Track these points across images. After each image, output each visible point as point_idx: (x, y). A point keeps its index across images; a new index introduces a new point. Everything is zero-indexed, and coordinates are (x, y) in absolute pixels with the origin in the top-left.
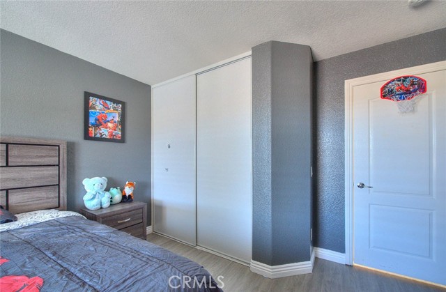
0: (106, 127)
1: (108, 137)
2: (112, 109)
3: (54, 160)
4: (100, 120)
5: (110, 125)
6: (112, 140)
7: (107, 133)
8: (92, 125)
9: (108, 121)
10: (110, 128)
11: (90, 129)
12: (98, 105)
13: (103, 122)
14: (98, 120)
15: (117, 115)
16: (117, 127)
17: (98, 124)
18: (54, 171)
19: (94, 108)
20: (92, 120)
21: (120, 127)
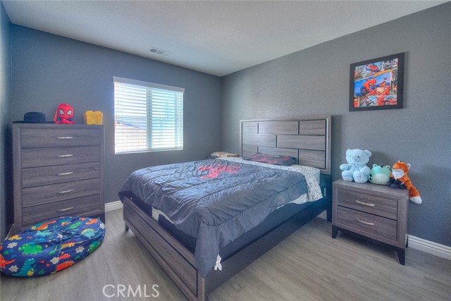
0: (375, 94)
1: (377, 105)
2: (383, 70)
3: (322, 131)
4: (368, 88)
5: (380, 90)
6: (383, 107)
7: (375, 100)
8: (358, 95)
9: (378, 86)
10: (379, 93)
11: (356, 100)
12: (364, 72)
13: (369, 89)
14: (365, 88)
15: (391, 74)
16: (390, 89)
17: (365, 92)
18: (322, 139)
19: (361, 77)
20: (357, 90)
21: (395, 89)
